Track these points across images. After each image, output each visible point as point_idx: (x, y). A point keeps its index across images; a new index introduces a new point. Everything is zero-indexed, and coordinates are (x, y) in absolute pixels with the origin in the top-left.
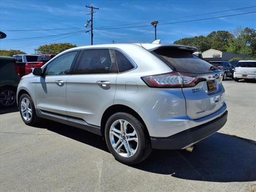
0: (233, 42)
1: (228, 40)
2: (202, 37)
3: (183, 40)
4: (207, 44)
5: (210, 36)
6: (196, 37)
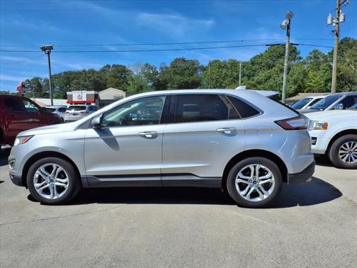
0: (133, 80)
1: (128, 78)
2: (92, 71)
3: (65, 73)
4: (101, 81)
5: (103, 70)
6: (84, 71)
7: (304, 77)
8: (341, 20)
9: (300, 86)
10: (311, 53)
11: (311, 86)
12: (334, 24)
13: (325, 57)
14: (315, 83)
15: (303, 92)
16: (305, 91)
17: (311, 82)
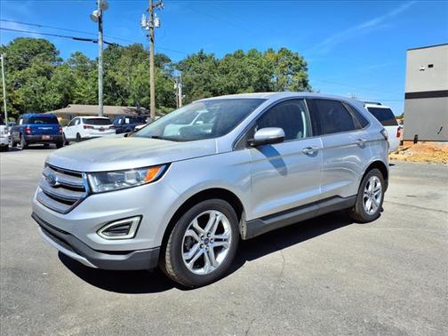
7: (71, 84)
8: (157, 24)
9: (66, 96)
10: (73, 56)
11: (80, 96)
12: (147, 28)
13: (91, 62)
14: (85, 93)
15: (71, 103)
16: (74, 101)
17: (80, 91)
